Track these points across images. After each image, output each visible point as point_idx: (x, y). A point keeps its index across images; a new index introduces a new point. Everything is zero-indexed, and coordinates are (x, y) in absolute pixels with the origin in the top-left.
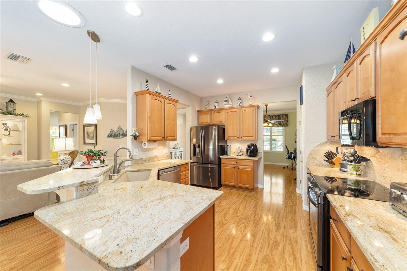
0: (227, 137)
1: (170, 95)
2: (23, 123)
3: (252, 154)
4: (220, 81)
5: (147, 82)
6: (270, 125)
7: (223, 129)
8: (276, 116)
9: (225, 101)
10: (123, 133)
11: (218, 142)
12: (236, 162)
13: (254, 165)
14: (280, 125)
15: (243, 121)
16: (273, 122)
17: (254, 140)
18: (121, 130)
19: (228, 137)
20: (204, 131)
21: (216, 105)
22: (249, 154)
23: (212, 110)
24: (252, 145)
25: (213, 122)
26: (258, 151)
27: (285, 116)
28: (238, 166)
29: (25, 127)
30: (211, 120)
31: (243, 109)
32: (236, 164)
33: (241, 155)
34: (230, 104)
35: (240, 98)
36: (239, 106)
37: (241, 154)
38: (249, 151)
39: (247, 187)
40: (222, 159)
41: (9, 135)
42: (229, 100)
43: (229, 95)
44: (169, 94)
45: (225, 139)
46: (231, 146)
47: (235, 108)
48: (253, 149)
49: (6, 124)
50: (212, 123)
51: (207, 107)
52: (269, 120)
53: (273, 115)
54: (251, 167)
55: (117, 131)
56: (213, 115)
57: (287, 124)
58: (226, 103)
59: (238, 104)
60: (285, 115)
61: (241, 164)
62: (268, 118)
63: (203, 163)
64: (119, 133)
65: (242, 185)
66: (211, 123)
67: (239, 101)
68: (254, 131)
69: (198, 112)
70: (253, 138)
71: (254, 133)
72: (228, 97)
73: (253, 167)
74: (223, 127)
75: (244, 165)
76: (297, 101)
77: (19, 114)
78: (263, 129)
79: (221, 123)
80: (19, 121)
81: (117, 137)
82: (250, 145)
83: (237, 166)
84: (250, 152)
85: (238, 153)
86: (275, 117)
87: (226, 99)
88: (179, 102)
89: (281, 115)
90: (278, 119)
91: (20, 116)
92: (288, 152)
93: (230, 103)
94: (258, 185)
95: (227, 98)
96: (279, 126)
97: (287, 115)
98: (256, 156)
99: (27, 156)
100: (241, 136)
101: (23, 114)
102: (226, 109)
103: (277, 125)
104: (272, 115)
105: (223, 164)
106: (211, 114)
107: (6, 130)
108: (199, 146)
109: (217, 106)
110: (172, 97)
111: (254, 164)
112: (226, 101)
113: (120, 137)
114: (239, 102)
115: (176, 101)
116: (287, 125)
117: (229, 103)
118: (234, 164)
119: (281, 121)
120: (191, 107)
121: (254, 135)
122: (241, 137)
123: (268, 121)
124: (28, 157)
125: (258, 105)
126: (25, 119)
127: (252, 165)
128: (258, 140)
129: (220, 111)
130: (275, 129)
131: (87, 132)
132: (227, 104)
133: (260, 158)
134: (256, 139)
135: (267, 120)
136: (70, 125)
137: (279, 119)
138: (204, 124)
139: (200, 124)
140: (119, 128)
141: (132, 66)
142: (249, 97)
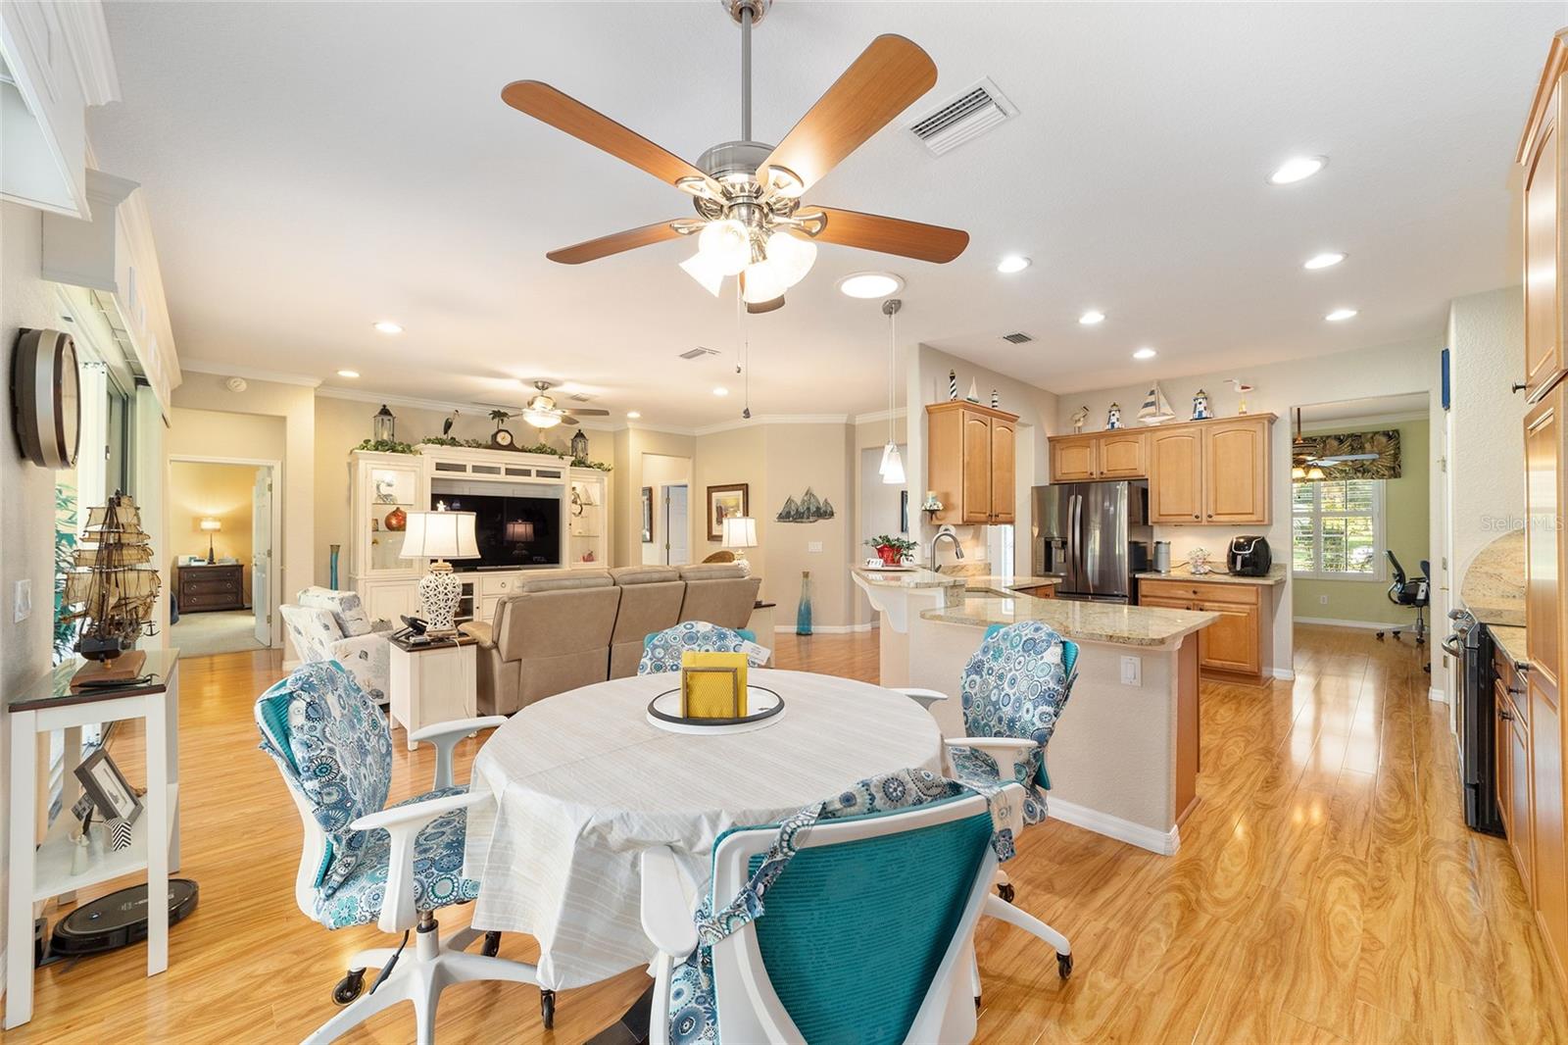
0: (1157, 515)
1: (995, 404)
2: (601, 484)
3: (1249, 569)
4: (1145, 354)
5: (952, 378)
6: (1316, 474)
7: (1140, 490)
8: (1340, 440)
9: (1147, 405)
10: (818, 509)
11: (1130, 533)
12: (1195, 592)
13: (1260, 599)
14: (1360, 475)
15: (1215, 465)
16: (1327, 462)
17: (1259, 524)
18: (812, 500)
19: (1160, 515)
20: (1080, 498)
21: (1114, 419)
22: (1238, 567)
23: (1099, 436)
24: (1249, 540)
25: (1105, 472)
26: (1273, 562)
27: (1384, 440)
28: (1201, 603)
29: (603, 495)
30: (1099, 464)
31: (1216, 429)
32: (1193, 596)
33: (1206, 574)
34: (1164, 414)
35: (1201, 392)
36: (1200, 418)
37: (1207, 568)
38: (1239, 558)
39: (1235, 668)
40: (1143, 582)
41: (580, 513)
42: (1163, 400)
43: (1159, 383)
44: (993, 402)
45: (1150, 524)
46: (1169, 543)
47: (1185, 426)
48: (1254, 553)
50: (1102, 473)
51: (1080, 424)
52: (1310, 458)
53: (1328, 437)
54: (1247, 607)
55: (803, 501)
56: (1104, 449)
57: (1394, 468)
58: (1151, 409)
59: (1195, 412)
60: (1386, 434)
61: (1211, 599)
62: (1305, 450)
63: (1080, 594)
64: (808, 509)
65: (1217, 663)
66: (1098, 473)
67: (1200, 403)
68: (1259, 496)
69: (1050, 441)
70: (1254, 518)
71: (1259, 504)
72: (1156, 392)
73: (1255, 607)
74: (1142, 484)
75: (1221, 599)
76: (1432, 393)
77: (595, 465)
78: (1292, 489)
79: (1134, 473)
80: (594, 480)
81: (802, 518)
82: (1242, 540)
83: (1196, 602)
84: (1243, 561)
85: (1195, 567)
86: (1335, 443)
87: (1152, 399)
88: (1019, 420)
89: (1368, 433)
90: (1352, 449)
91: (597, 468)
92: (1400, 577)
93: (1166, 409)
94: (1272, 671)
95: (1153, 393)
96: (1358, 478)
97: (1393, 436)
98: (1263, 576)
100: (1210, 513)
101: (600, 463)
102: (1154, 429)
103: (1347, 473)
104: (1322, 438)
105: (1146, 596)
106: (1098, 447)
107: (575, 502)
108: (1064, 544)
109: (1118, 420)
110: (1001, 407)
111: (1260, 597)
112: (1152, 404)
113: (808, 518)
114: (1200, 408)
115: (1013, 419)
116: (1395, 472)
117: (1162, 411)
118: (1184, 597)
119: (1367, 460)
120: (1033, 428)
121: (1259, 509)
122: (1210, 516)
123: (1305, 461)
125: (1272, 414)
126: (603, 476)
127: (1253, 599)
128: (1270, 524)
129: (1130, 438)
130: (1336, 489)
131: (717, 507)
132: (1154, 415)
133: (1281, 583)
134: (1266, 522)
135: (1301, 457)
136: (662, 487)
137: (1353, 451)
138: (1073, 477)
139: (1058, 478)
140: (806, 494)
141: (921, 345)
142: (1238, 389)
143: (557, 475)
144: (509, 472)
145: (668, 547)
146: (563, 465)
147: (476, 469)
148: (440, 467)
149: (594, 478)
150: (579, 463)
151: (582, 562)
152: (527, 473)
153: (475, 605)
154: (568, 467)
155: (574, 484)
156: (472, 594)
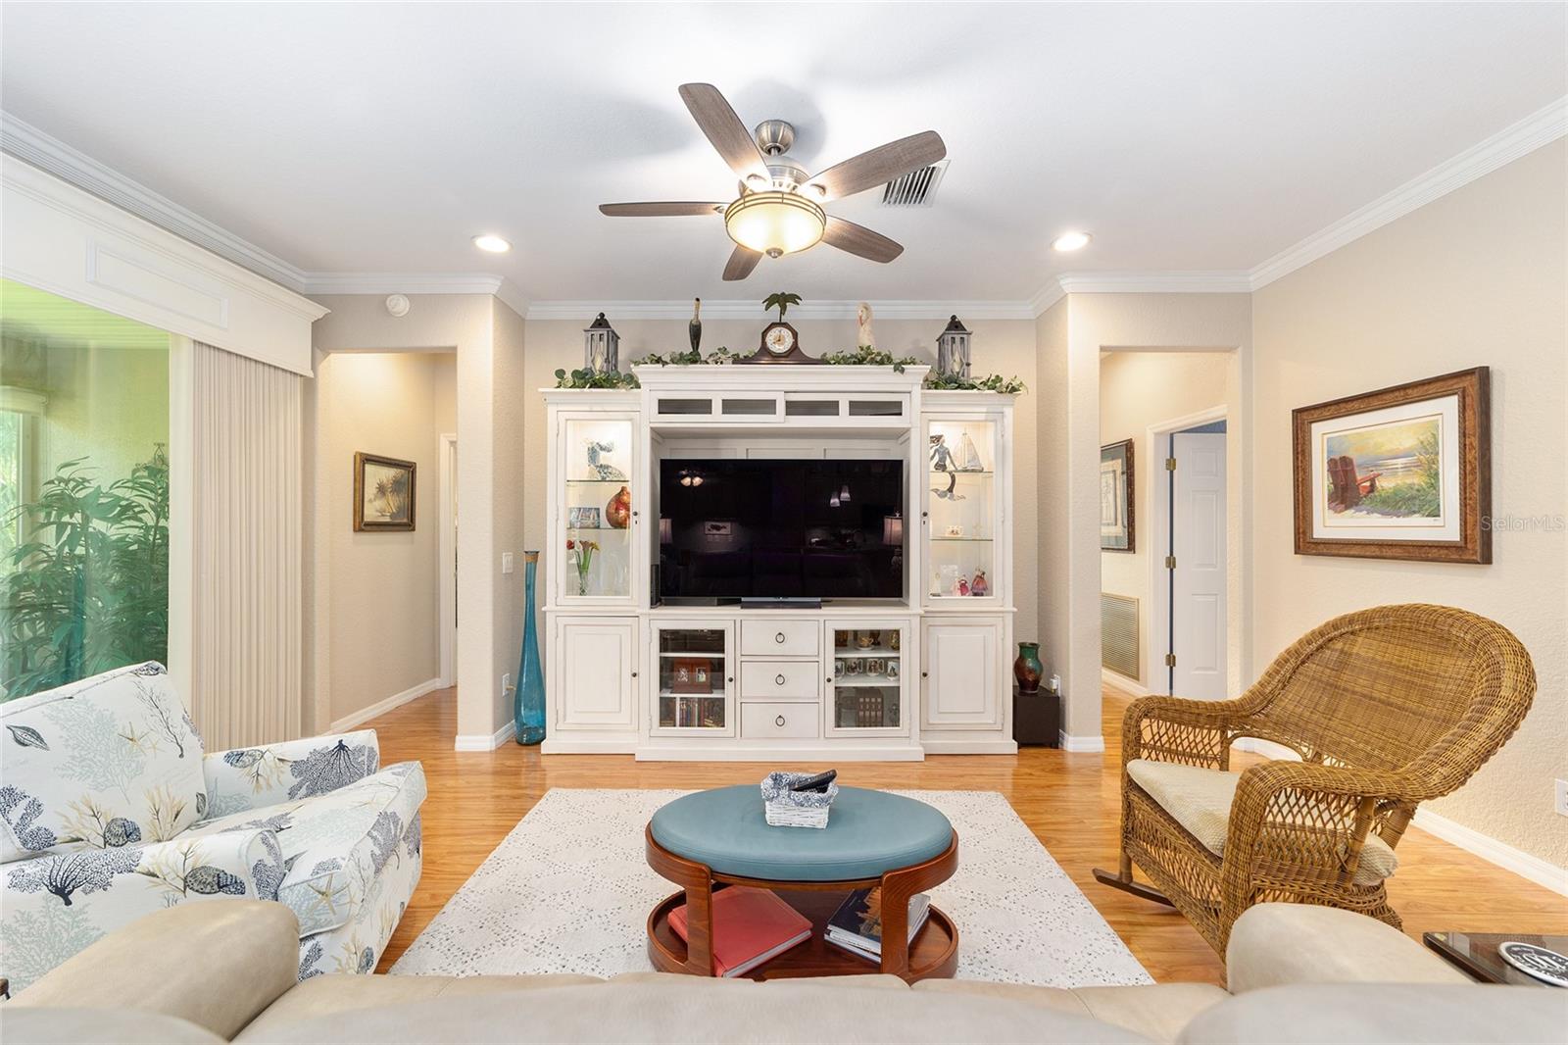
2: (999, 426)
29: (1004, 448)
41: (951, 490)
49: (941, 437)
77: (984, 384)
80: (982, 417)
91: (989, 389)
99: (1014, 606)
101: (998, 379)
107: (941, 467)
124: (1015, 610)
126: (1003, 405)
131: (1332, 463)
136: (1159, 435)
143: (894, 409)
144: (793, 408)
145: (1171, 563)
146: (909, 385)
147: (730, 406)
148: (667, 406)
149: (979, 412)
150: (944, 380)
151: (958, 596)
152: (831, 408)
153: (729, 672)
154: (917, 391)
155: (936, 429)
156: (723, 651)
